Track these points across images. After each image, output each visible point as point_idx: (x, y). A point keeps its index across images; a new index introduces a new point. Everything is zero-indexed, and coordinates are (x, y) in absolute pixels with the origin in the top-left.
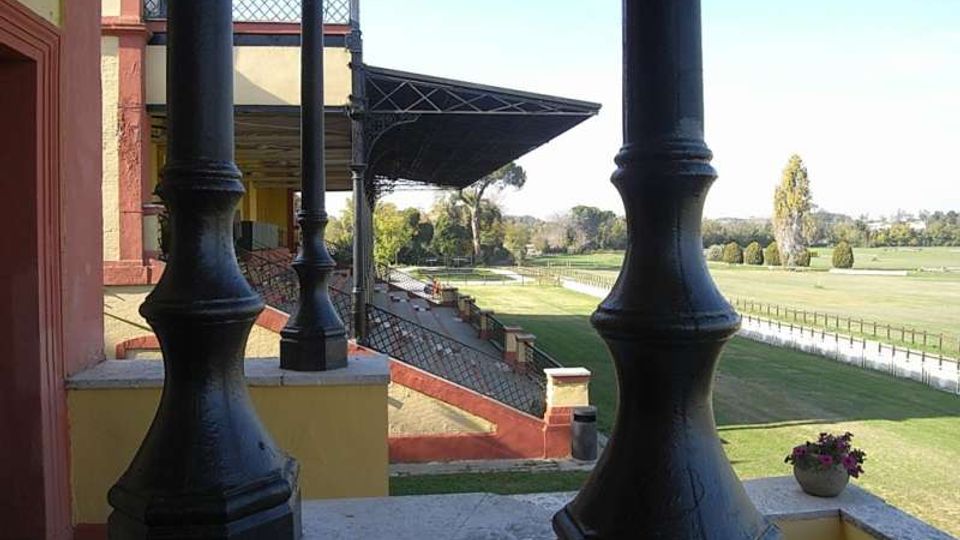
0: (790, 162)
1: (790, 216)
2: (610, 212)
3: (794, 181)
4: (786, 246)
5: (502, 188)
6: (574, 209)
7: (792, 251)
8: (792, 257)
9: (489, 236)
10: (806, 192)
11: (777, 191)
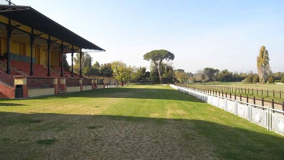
0: (261, 48)
1: (262, 66)
2: (217, 70)
3: (263, 54)
4: (261, 76)
5: (168, 61)
6: (205, 69)
7: (263, 78)
8: (263, 80)
9: (166, 75)
10: (267, 58)
11: (258, 58)
